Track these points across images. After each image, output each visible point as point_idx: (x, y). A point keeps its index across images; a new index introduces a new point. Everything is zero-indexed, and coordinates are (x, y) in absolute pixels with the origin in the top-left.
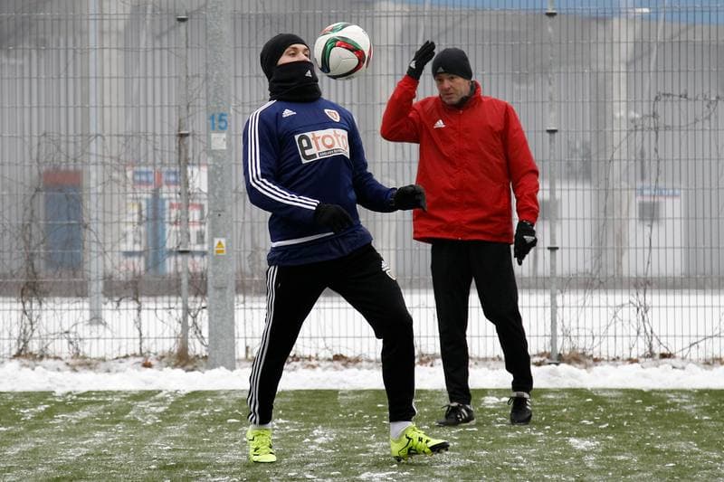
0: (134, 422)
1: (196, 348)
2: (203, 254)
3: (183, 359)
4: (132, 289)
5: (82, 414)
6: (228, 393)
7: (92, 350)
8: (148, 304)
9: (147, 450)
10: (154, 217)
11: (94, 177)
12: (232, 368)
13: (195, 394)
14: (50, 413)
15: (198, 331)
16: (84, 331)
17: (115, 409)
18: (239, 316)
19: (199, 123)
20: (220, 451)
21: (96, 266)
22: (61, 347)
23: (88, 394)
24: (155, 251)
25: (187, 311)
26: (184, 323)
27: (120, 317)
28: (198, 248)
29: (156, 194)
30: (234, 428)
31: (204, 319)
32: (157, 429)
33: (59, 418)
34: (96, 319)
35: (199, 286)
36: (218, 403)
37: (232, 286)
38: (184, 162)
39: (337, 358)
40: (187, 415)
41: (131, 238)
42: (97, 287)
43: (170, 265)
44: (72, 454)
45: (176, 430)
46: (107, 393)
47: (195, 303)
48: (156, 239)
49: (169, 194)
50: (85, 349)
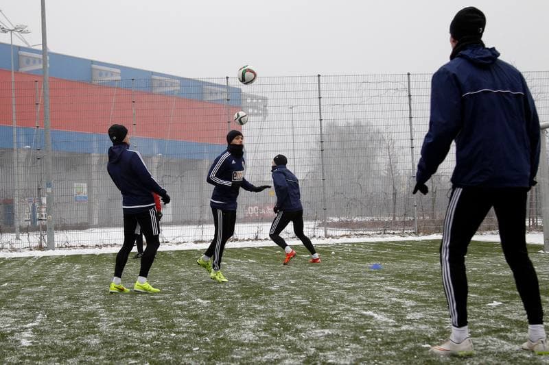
0: (27, 265)
1: (44, 245)
2: (45, 220)
3: (40, 248)
4: (26, 230)
5: (13, 263)
6: (52, 256)
7: (16, 246)
8: (31, 234)
9: (30, 272)
10: (33, 210)
11: (16, 200)
12: (54, 250)
13: (44, 257)
14: (4, 263)
15: (45, 240)
16: (14, 241)
17: (22, 262)
18: (55, 236)
19: (44, 185)
20: (50, 272)
21: (17, 224)
22: (7, 246)
23: (15, 258)
24: (34, 220)
25: (41, 235)
26: (41, 238)
27: (24, 237)
28: (44, 218)
29: (34, 205)
30: (54, 266)
31: (46, 237)
32: (33, 267)
33: (7, 265)
34: (18, 238)
35: (44, 228)
36: (50, 259)
37: (53, 228)
38: (40, 196)
39: (82, 246)
40: (41, 263)
41: (28, 216)
42: (18, 229)
43: (38, 223)
44: (10, 274)
45: (38, 267)
46: (20, 258)
47: (44, 233)
48: (34, 216)
49: (37, 204)
50: (14, 246)
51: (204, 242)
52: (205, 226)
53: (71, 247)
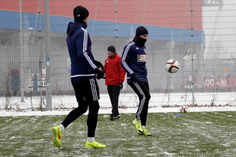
0: (30, 122)
1: (44, 106)
2: (45, 87)
3: (41, 109)
4: (30, 95)
5: (19, 121)
6: (50, 116)
7: (21, 107)
8: (34, 98)
9: (33, 128)
10: (35, 79)
11: (22, 71)
12: (51, 111)
13: (43, 116)
14: (12, 121)
15: (44, 103)
16: (20, 103)
17: (26, 120)
18: (53, 100)
19: (44, 60)
20: (48, 128)
21: (22, 90)
22: (15, 107)
23: (20, 117)
24: (35, 87)
25: (42, 99)
26: (41, 101)
27: (28, 100)
28: (44, 86)
29: (35, 75)
30: (51, 123)
31: (45, 101)
32: (35, 124)
33: (14, 122)
34: (23, 101)
35: (44, 94)
36: (48, 118)
37: (51, 94)
38: (41, 68)
40: (41, 121)
41: (30, 83)
42: (23, 94)
43: (39, 89)
44: (16, 129)
45: (39, 124)
46: (24, 116)
47: (43, 97)
48: (35, 84)
49: (38, 74)
50: (20, 107)
51: (170, 106)
52: (171, 94)
53: (65, 108)
